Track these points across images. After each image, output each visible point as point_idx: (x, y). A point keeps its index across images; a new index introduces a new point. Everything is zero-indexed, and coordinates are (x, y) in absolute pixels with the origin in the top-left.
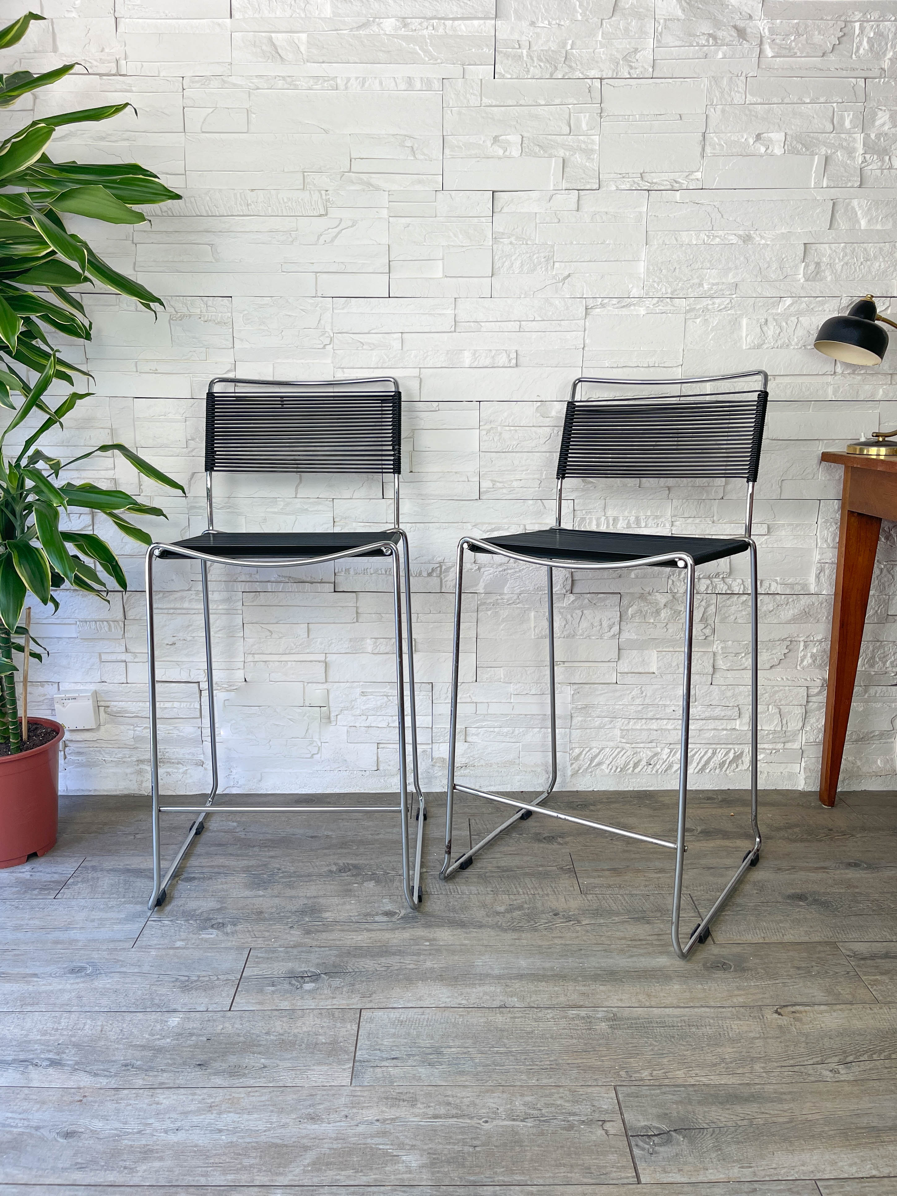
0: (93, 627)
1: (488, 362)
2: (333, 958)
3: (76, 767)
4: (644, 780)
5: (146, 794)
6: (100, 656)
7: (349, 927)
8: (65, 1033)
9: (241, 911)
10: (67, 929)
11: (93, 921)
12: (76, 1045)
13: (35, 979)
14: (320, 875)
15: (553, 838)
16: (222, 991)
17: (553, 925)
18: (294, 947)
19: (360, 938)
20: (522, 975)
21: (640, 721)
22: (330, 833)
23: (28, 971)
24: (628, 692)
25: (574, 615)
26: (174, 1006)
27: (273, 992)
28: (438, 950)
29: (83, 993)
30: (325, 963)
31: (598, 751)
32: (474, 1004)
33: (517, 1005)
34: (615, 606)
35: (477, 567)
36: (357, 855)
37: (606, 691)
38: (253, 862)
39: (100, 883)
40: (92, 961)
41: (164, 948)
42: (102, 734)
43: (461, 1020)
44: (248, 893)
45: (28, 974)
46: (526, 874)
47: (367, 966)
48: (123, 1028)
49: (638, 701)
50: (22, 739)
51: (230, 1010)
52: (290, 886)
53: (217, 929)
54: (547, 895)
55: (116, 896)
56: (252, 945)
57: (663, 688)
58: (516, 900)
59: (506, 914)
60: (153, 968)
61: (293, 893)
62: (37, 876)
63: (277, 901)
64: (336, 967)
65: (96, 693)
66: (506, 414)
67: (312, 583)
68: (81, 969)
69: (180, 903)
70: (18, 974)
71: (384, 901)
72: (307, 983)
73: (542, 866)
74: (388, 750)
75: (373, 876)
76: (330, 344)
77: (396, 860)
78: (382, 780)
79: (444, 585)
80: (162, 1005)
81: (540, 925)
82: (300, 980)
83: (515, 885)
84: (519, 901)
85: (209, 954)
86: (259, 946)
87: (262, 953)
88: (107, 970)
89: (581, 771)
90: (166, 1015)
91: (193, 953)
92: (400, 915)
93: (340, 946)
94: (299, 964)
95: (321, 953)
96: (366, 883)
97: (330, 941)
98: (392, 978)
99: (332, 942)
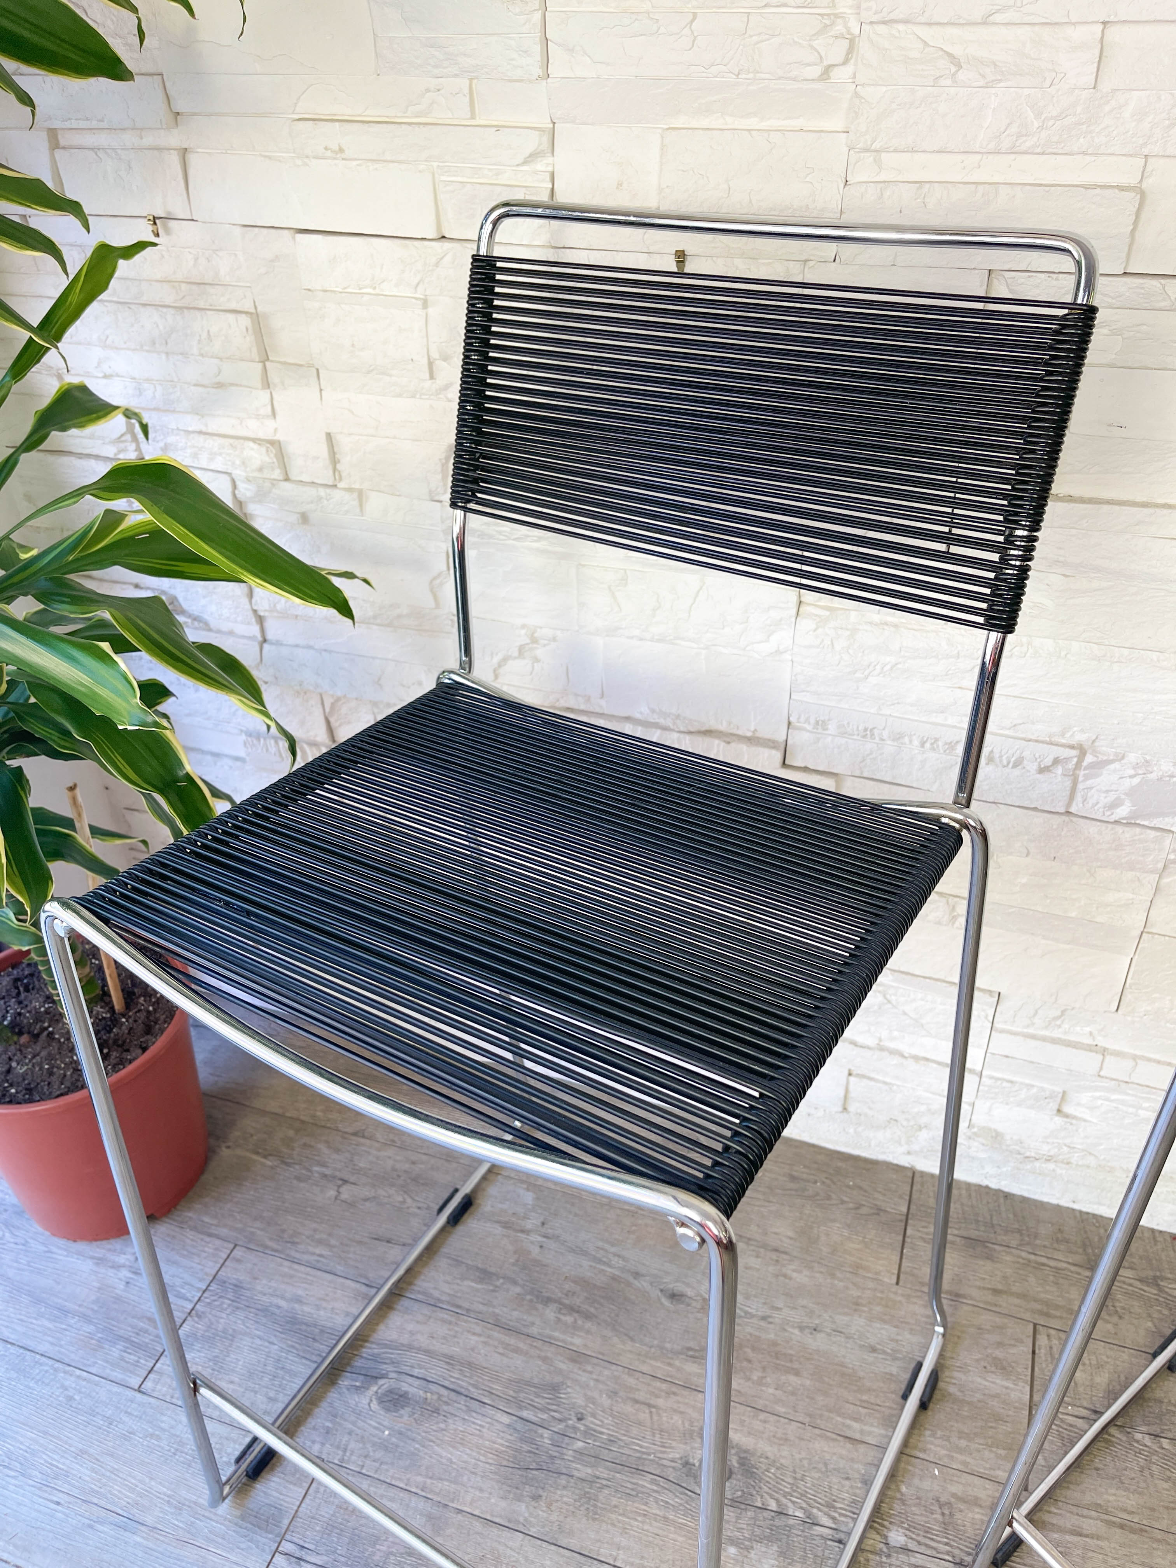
14: (662, 1475)
38: (530, 1369)
44: (494, 1501)
61: (589, 1535)
74: (872, 1083)
75: (777, 1522)
76: (846, 62)
77: (842, 1464)
78: (852, 1131)
79: (1079, 798)
96: (757, 1551)
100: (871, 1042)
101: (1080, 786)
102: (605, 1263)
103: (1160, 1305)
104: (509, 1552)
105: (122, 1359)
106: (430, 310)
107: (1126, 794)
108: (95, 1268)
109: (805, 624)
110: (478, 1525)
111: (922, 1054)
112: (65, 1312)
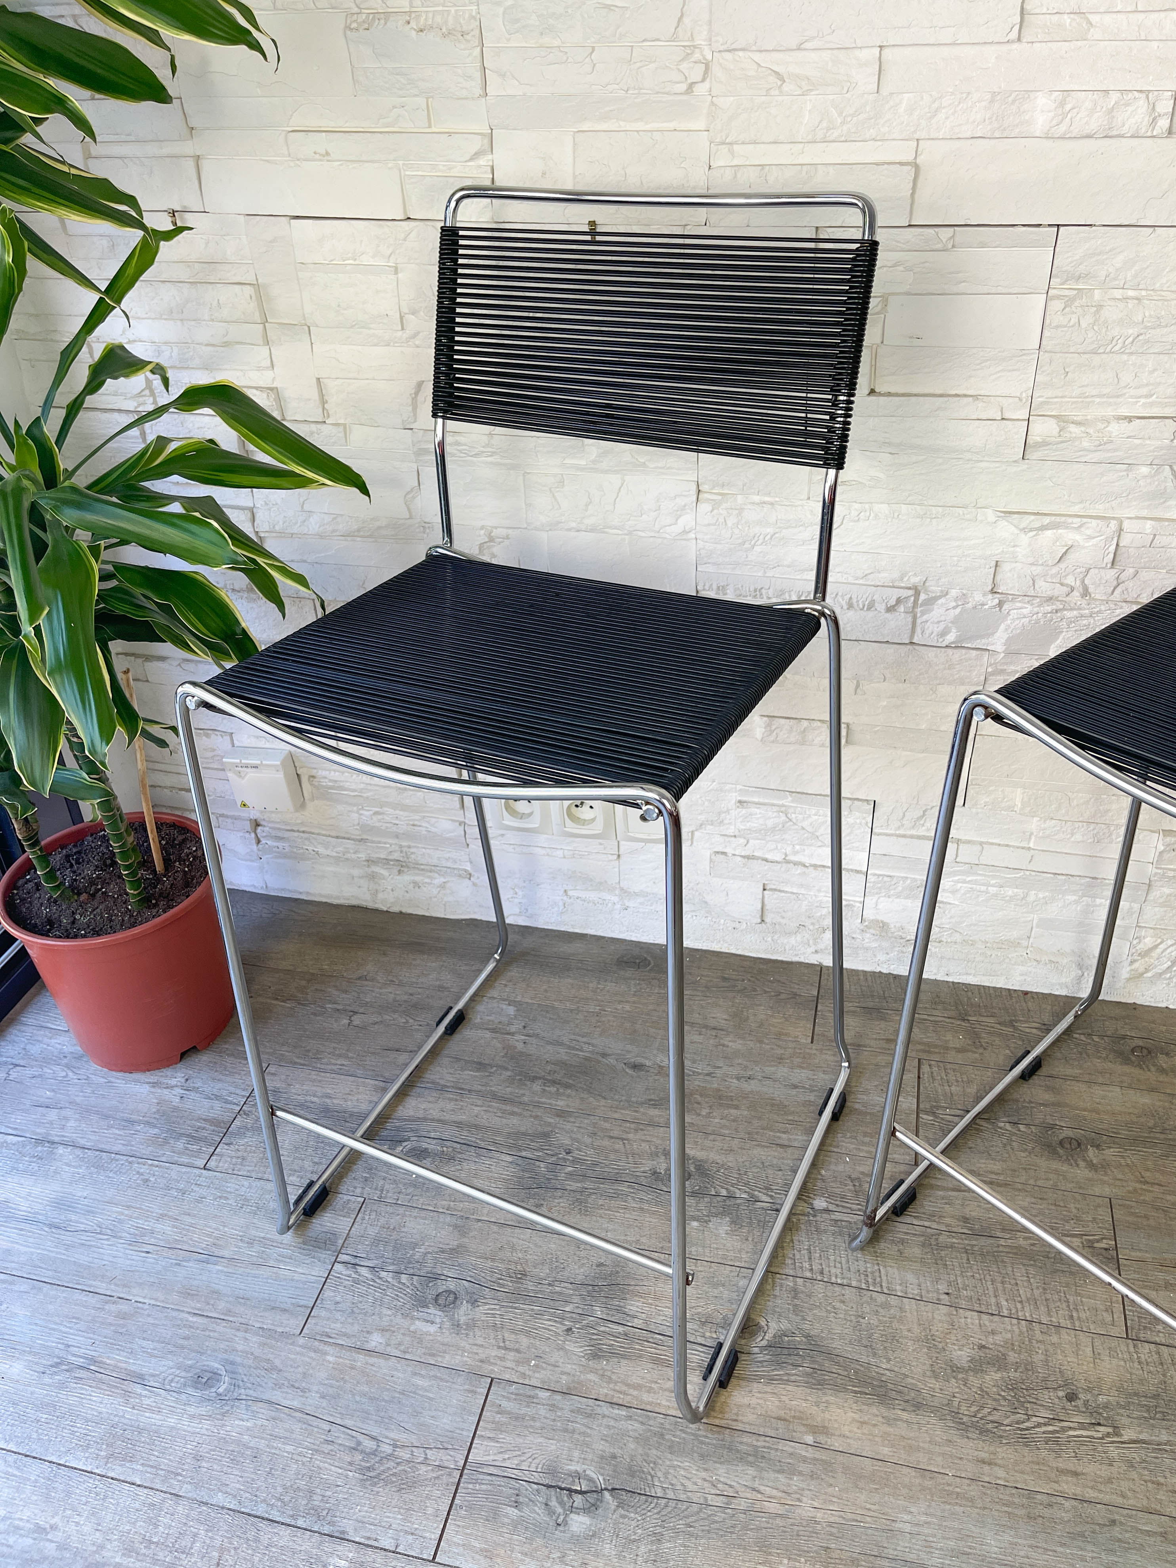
2: (631, 1446)
3: (276, 857)
9: (489, 1264)
10: (209, 1257)
13: (138, 1389)
14: (636, 1182)
15: (1079, 1145)
16: (428, 1497)
17: (1064, 1430)
18: (567, 1393)
23: (131, 1364)
26: (344, 1524)
27: (515, 1524)
28: (827, 1465)
29: (204, 1449)
30: (614, 1457)
35: (997, 601)
38: (525, 1124)
40: (232, 1358)
41: (350, 1348)
45: (130, 1373)
47: (690, 1486)
50: (154, 871)
51: (434, 1559)
53: (444, 1307)
54: (1058, 1329)
56: (496, 1370)
58: (993, 1333)
59: (971, 1376)
60: (324, 1403)
62: (190, 1102)
64: (633, 1474)
65: (291, 756)
66: (1119, 261)
68: (213, 1377)
70: (117, 1370)
72: (578, 1511)
74: (783, 894)
75: (728, 1203)
76: (703, 80)
77: (775, 1161)
78: (769, 939)
79: (918, 630)
80: (325, 1513)
81: (1039, 1425)
82: (566, 1499)
83: (993, 1281)
84: (998, 1338)
85: (420, 1383)
86: (507, 1377)
87: (509, 1399)
88: (251, 1392)
89: (1149, 975)
90: (329, 1545)
91: (395, 1373)
92: (766, 1338)
93: (648, 1408)
94: (570, 1449)
95: (612, 1423)
96: (714, 1222)
97: (632, 1391)
98: (734, 1536)
99: (635, 1393)
100: (779, 857)
101: (919, 621)
102: (577, 1050)
103: (1015, 1038)
104: (521, 1242)
105: (187, 1149)
106: (400, 275)
107: (952, 622)
108: (153, 1090)
109: (704, 507)
110: (495, 1228)
111: (819, 863)
112: (132, 1122)
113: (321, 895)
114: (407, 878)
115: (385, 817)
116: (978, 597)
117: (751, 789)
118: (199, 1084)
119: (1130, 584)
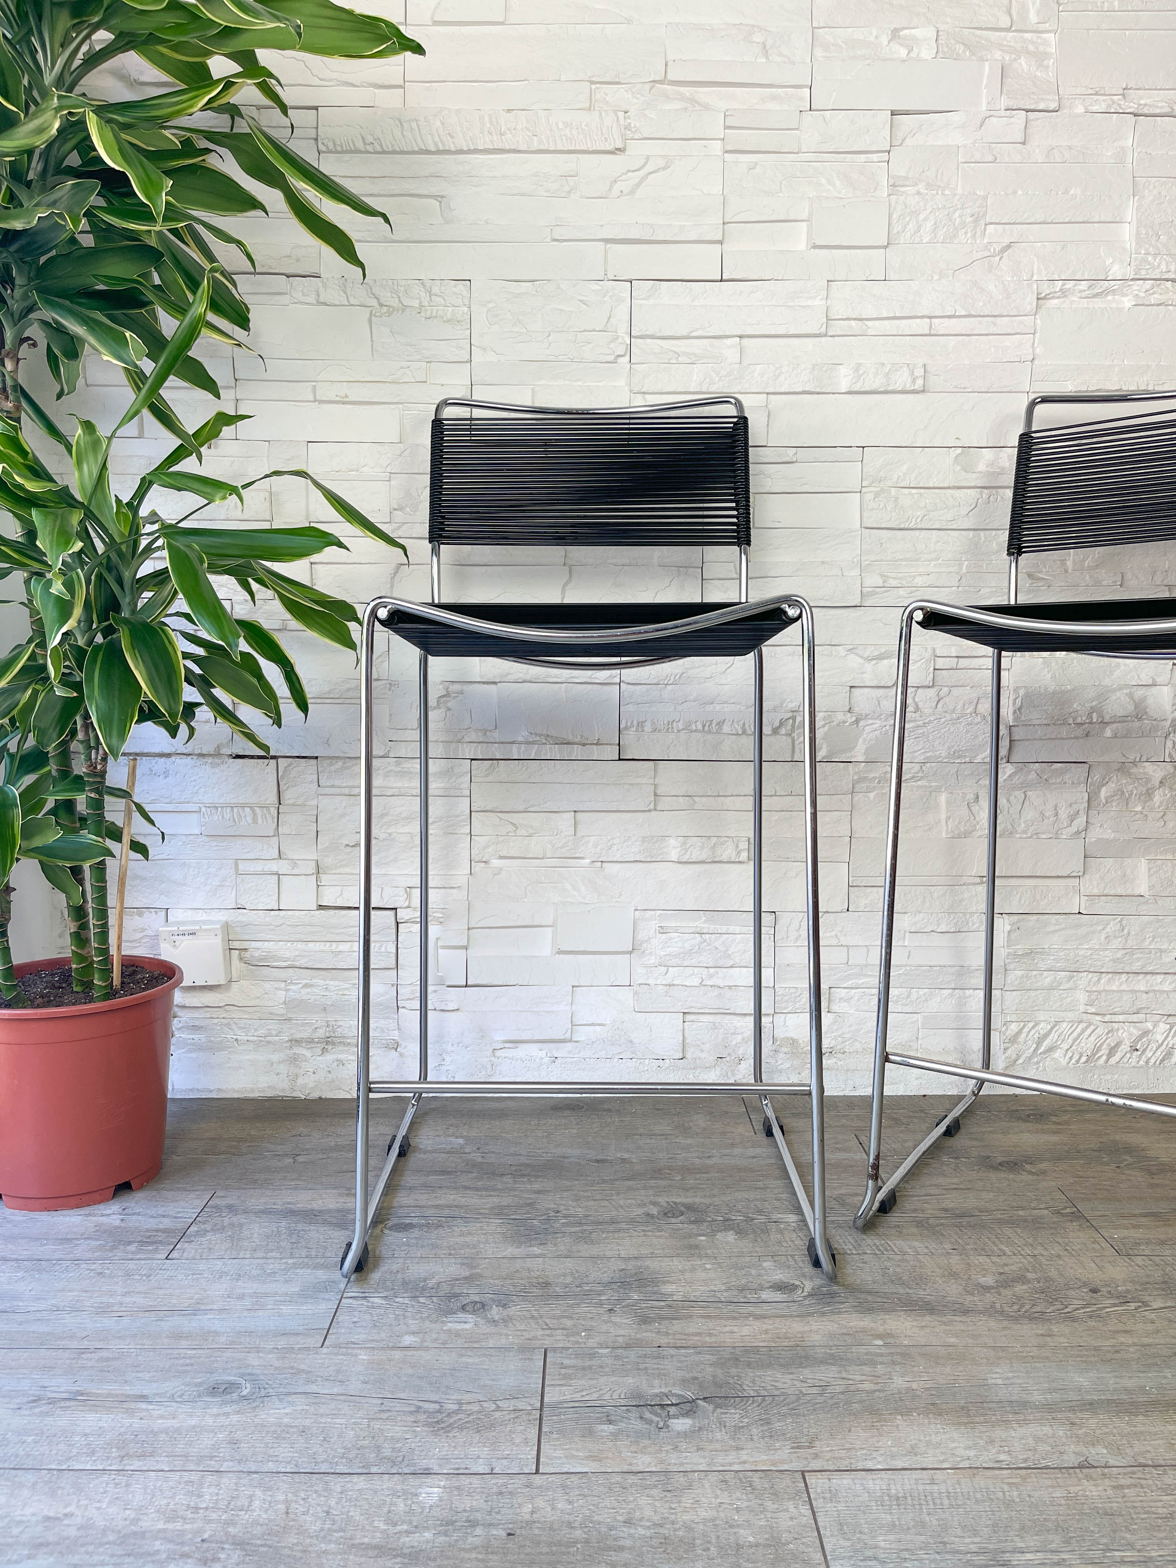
0: (228, 816)
1: (877, 383)
2: (709, 1369)
3: (190, 1051)
4: (1126, 1077)
5: (303, 1097)
6: (237, 865)
7: (718, 1311)
8: (214, 1516)
9: (509, 1281)
10: (195, 1312)
11: (241, 1297)
12: (240, 1544)
13: (144, 1406)
14: (632, 1221)
15: (1016, 1164)
16: (512, 1432)
17: (1100, 1309)
18: (627, 1347)
19: (745, 1331)
20: (1091, 1404)
21: (1117, 977)
22: (626, 1156)
23: (128, 1390)
24: (1100, 928)
25: (1012, 798)
26: (424, 1463)
27: (615, 1436)
28: (904, 1355)
29: (239, 1435)
30: (696, 1378)
31: (1049, 1027)
32: (1026, 1460)
33: (1112, 1462)
34: (1079, 784)
35: (854, 718)
36: (687, 1190)
37: (1063, 926)
39: (246, 1233)
40: (248, 1371)
41: (383, 1349)
42: (234, 995)
43: (1015, 1493)
44: (511, 1250)
45: (128, 1396)
46: (1000, 1222)
47: (780, 1385)
48: (330, 1507)
49: (1116, 943)
50: (111, 983)
51: (537, 1472)
52: (584, 1238)
53: (474, 1312)
54: (1059, 1256)
55: (278, 1255)
56: (547, 1343)
57: (1158, 921)
58: (1006, 1265)
59: (1002, 1290)
60: (369, 1386)
61: (595, 1250)
62: (133, 1221)
63: (569, 1264)
64: (721, 1387)
65: (227, 927)
66: (905, 468)
67: (584, 745)
68: (229, 1388)
69: (395, 1267)
70: (109, 1395)
71: (765, 1264)
72: (676, 1417)
73: (1023, 1208)
75: (728, 1223)
78: (691, 1076)
79: (797, 750)
80: (400, 1459)
81: (1077, 1309)
82: (659, 1411)
83: (989, 1239)
84: (1012, 1267)
85: (470, 1360)
86: (561, 1345)
87: (570, 1358)
88: (281, 1390)
89: (1020, 1061)
90: (412, 1481)
91: (439, 1358)
92: (806, 1290)
93: (714, 1345)
94: (648, 1380)
95: (683, 1358)
96: (719, 1236)
97: (692, 1338)
98: (841, 1409)
99: (696, 1338)
100: (696, 982)
102: (537, 1157)
103: (929, 1117)
105: (141, 1250)
106: (392, 482)
108: (86, 1219)
111: (732, 984)
112: (70, 1240)
113: (234, 1091)
114: (329, 1057)
115: (315, 990)
116: (840, 717)
117: (669, 912)
118: (141, 1210)
119: (947, 699)
